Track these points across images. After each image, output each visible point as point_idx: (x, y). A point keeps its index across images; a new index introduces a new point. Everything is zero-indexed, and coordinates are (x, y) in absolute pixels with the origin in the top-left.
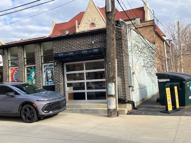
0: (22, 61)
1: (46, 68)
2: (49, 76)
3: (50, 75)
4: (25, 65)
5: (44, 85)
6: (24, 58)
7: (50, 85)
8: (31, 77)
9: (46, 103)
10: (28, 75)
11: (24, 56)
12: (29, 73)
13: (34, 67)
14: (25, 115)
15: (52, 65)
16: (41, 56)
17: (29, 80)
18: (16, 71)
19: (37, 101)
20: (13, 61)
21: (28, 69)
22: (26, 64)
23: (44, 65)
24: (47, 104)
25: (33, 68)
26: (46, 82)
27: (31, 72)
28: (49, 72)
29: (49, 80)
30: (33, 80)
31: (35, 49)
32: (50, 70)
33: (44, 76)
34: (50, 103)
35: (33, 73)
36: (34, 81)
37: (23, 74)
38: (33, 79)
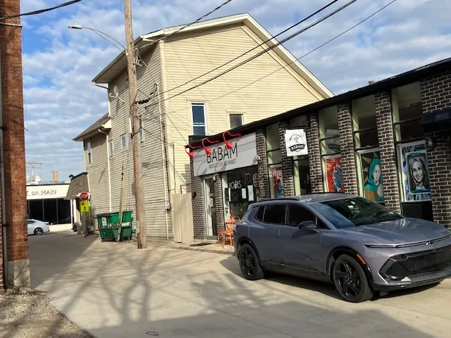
0: (348, 140)
1: (407, 154)
2: (417, 176)
3: (419, 174)
4: (356, 150)
5: (405, 201)
6: (354, 133)
7: (420, 201)
8: (373, 178)
9: (392, 255)
10: (365, 175)
11: (352, 128)
12: (366, 170)
13: (378, 153)
14: (342, 280)
15: (421, 147)
16: (394, 125)
17: (368, 186)
18: (337, 165)
19: (368, 246)
20: (332, 141)
21: (365, 159)
22: (358, 146)
23: (401, 146)
24: (395, 257)
25: (375, 155)
26: (410, 193)
27: (371, 166)
28: (416, 165)
29: (418, 188)
30: (378, 186)
31: (378, 107)
32: (418, 159)
33: (404, 177)
34: (403, 256)
35: (377, 168)
36: (379, 188)
37: (351, 172)
38: (378, 183)
